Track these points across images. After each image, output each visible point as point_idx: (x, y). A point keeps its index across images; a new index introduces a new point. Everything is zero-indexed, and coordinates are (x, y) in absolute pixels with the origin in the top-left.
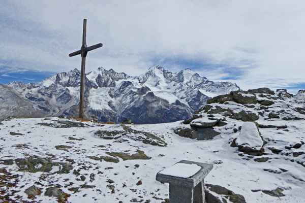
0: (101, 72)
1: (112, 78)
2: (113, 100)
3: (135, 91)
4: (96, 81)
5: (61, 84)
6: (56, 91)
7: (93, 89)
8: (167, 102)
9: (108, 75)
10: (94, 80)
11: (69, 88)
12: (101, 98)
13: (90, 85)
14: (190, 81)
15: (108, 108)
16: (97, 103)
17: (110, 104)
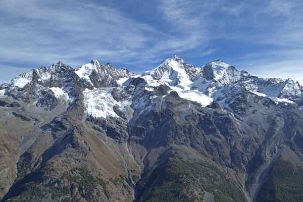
0: (95, 66)
1: (111, 75)
2: (119, 104)
3: (151, 90)
4: (90, 79)
5: (40, 83)
6: (34, 93)
7: (87, 90)
8: (199, 105)
9: (106, 71)
10: (87, 77)
11: (53, 89)
12: (102, 101)
13: (82, 84)
14: (224, 78)
15: (114, 115)
16: (98, 108)
17: (115, 109)
